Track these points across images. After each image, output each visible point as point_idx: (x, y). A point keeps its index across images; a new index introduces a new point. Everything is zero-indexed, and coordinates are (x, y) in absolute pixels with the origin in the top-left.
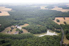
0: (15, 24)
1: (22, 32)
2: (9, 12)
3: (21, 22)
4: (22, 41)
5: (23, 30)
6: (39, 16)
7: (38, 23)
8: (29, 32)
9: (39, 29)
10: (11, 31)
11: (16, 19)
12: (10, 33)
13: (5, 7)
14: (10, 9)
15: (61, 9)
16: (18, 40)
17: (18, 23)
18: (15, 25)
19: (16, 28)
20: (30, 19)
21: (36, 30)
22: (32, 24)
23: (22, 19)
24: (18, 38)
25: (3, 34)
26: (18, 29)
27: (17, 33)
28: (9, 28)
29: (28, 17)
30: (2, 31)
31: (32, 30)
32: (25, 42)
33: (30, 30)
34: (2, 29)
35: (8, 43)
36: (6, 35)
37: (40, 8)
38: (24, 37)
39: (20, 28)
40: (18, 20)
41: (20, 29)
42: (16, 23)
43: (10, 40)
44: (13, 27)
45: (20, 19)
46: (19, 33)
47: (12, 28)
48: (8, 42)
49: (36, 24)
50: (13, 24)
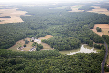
0: (31, 36)
1: (42, 48)
2: (22, 17)
3: (41, 32)
4: (41, 61)
5: (44, 45)
6: (69, 23)
7: (66, 34)
8: (52, 47)
9: (69, 43)
10: (25, 46)
11: (32, 28)
12: (23, 50)
13: (17, 10)
14: (23, 13)
15: (106, 10)
16: (35, 60)
17: (36, 33)
18: (31, 38)
19: (33, 41)
20: (54, 28)
21: (63, 44)
22: (58, 35)
23: (41, 28)
24: (35, 58)
25: (13, 51)
26: (35, 43)
27: (34, 49)
28: (22, 42)
29: (52, 24)
30: (11, 46)
31: (58, 45)
32: (46, 63)
33: (54, 44)
34: (11, 43)
35: (21, 65)
36: (17, 53)
37: (71, 10)
38: (44, 56)
39: (38, 41)
40: (36, 29)
41: (39, 43)
42: (32, 34)
43: (23, 59)
44: (28, 39)
45: (39, 28)
46: (37, 49)
47: (27, 42)
48: (20, 62)
49: (63, 35)
50: (28, 35)
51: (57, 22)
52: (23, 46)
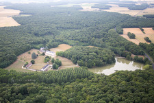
0: (38, 46)
2: (16, 18)
3: (51, 41)
6: (87, 26)
8: (75, 63)
10: (33, 62)
11: (36, 35)
12: (32, 69)
13: (5, 8)
14: (17, 12)
17: (44, 42)
18: (39, 49)
19: (44, 54)
20: (68, 33)
21: (92, 58)
22: (77, 44)
23: (50, 33)
26: (48, 57)
27: (50, 67)
29: (63, 28)
32: (78, 90)
36: (25, 75)
37: (82, 9)
39: (52, 54)
40: (42, 35)
42: (39, 43)
43: (39, 86)
45: (46, 34)
48: (36, 91)
49: (85, 44)
50: (34, 45)
51: (69, 25)
52: (29, 62)
